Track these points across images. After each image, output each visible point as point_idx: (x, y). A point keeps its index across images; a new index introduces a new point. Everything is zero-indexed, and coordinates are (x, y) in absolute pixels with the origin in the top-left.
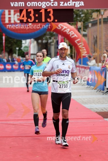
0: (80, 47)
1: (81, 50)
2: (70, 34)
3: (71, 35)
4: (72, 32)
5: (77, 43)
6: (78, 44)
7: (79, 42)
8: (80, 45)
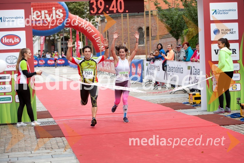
0: (97, 41)
1: (98, 45)
2: (87, 29)
3: (88, 31)
4: (89, 27)
5: (94, 38)
6: (96, 39)
7: (95, 37)
8: (97, 40)
